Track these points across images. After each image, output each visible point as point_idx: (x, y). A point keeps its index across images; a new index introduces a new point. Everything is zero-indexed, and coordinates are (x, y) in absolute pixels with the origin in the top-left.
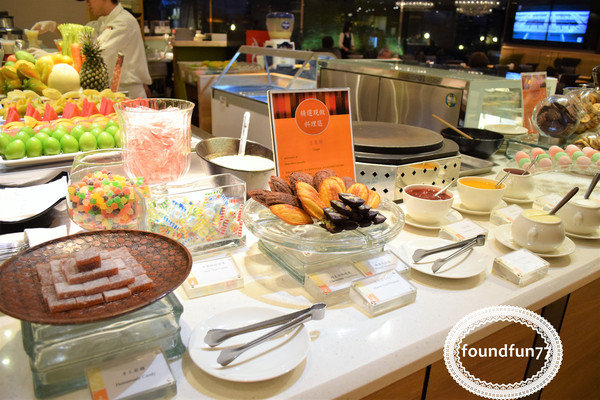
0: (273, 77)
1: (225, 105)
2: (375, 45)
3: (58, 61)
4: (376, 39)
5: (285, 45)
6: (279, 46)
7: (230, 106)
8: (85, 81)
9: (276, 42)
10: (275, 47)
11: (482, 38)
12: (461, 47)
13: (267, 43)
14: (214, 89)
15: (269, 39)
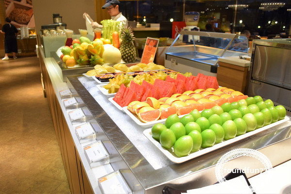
0: (196, 47)
1: (175, 63)
2: (217, 27)
3: (104, 43)
4: (217, 24)
5: (195, 29)
6: (192, 30)
7: (178, 64)
8: (125, 55)
9: (190, 28)
10: (190, 30)
11: (269, 22)
12: (259, 27)
13: (184, 28)
14: (166, 55)
15: (185, 26)
